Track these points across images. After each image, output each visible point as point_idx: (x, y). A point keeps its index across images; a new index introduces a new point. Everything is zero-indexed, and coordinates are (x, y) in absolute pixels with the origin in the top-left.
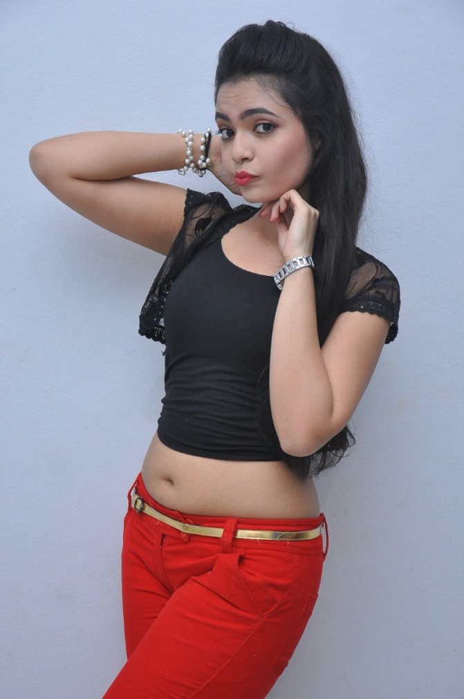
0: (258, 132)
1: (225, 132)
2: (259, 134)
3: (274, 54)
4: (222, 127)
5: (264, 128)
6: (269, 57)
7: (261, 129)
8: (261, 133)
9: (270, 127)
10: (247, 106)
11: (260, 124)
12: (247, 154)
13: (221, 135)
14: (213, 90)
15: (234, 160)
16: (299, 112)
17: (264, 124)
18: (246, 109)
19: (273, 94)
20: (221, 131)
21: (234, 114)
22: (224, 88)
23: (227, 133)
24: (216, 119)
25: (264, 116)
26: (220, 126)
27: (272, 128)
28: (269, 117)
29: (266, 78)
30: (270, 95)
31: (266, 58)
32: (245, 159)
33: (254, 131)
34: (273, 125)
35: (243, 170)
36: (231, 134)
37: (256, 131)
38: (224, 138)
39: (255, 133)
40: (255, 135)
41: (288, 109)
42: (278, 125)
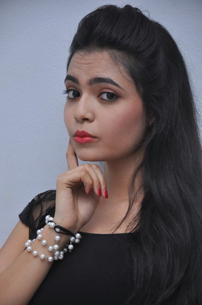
0: (102, 99)
1: (71, 93)
2: (102, 101)
3: (128, 35)
4: (70, 88)
5: (107, 96)
6: (123, 37)
7: (105, 96)
8: (104, 100)
9: (114, 97)
10: (96, 74)
11: (105, 93)
12: (89, 116)
13: (67, 95)
14: (68, 54)
15: (76, 118)
16: (141, 90)
17: (108, 93)
18: (95, 77)
19: (122, 68)
20: (68, 91)
21: (84, 78)
22: (78, 56)
23: (73, 94)
24: (66, 80)
25: (110, 86)
26: (68, 87)
27: (115, 97)
28: (114, 87)
29: (118, 54)
30: (119, 68)
31: (120, 37)
32: (85, 120)
33: (98, 97)
34: (116, 95)
35: (83, 129)
36: (77, 95)
37: (100, 97)
38: (69, 98)
39: (99, 99)
40: (99, 100)
41: (132, 84)
42: (120, 97)
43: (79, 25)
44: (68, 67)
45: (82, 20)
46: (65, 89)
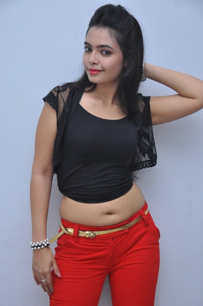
0: (103, 54)
1: (87, 49)
4: (87, 47)
7: (104, 53)
9: (108, 53)
11: (104, 51)
12: (96, 62)
13: (85, 49)
15: (89, 63)
17: (106, 51)
19: (114, 39)
22: (93, 29)
28: (110, 49)
29: (113, 31)
32: (94, 64)
33: (101, 53)
34: (110, 53)
36: (90, 50)
38: (86, 51)
40: (101, 54)
42: (112, 53)
44: (86, 35)
46: (84, 47)
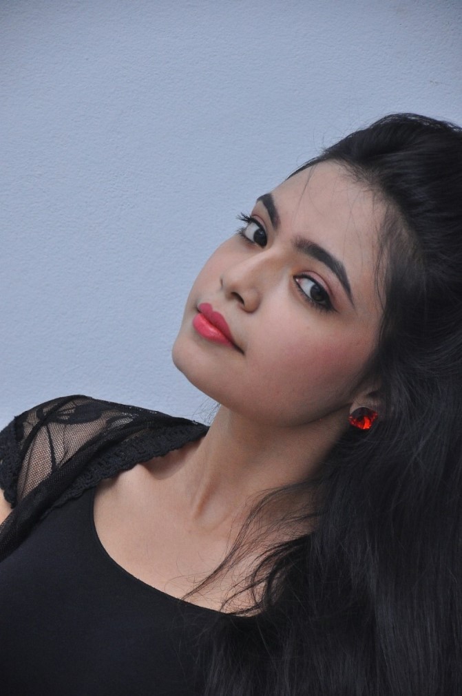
0: (299, 285)
1: (255, 228)
2: (295, 289)
4: (258, 219)
5: (313, 290)
7: (307, 286)
8: (301, 290)
9: (322, 300)
11: (313, 280)
12: (249, 295)
13: (244, 224)
17: (318, 286)
20: (250, 220)
23: (256, 233)
25: (334, 279)
26: (256, 213)
27: (323, 302)
28: (339, 288)
33: (295, 277)
36: (261, 240)
37: (297, 280)
38: (242, 234)
39: (293, 281)
40: (290, 284)
41: (379, 308)
42: (336, 311)
43: (385, 118)
45: (398, 115)
